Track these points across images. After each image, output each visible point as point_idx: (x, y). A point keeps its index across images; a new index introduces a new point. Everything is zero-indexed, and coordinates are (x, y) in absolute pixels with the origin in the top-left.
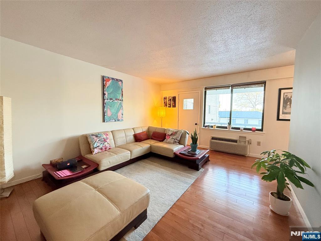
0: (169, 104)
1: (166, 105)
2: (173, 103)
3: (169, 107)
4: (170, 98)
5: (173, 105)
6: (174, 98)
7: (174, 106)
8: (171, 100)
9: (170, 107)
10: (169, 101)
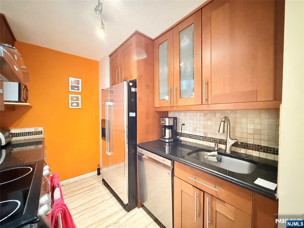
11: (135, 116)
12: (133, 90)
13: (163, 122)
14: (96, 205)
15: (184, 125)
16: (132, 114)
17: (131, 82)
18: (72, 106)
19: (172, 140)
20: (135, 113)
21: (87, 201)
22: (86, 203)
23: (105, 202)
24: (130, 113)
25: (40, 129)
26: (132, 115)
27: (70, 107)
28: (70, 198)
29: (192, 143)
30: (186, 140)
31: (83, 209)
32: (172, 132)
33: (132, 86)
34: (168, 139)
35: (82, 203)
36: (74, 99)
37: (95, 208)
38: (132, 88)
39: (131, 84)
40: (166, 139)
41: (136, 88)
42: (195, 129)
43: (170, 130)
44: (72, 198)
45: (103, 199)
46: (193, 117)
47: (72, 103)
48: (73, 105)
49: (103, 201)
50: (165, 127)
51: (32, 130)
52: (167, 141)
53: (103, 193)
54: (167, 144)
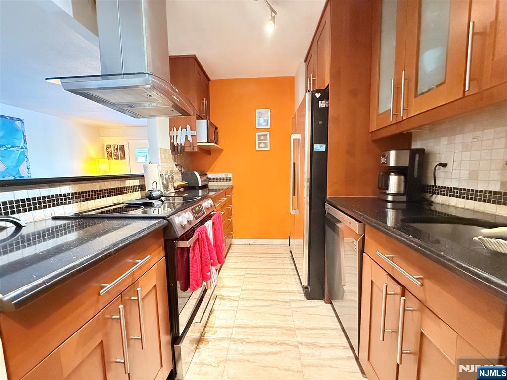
0: (116, 155)
1: (111, 157)
2: (121, 154)
3: (115, 159)
4: (116, 147)
5: (121, 156)
6: (122, 148)
7: (123, 158)
8: (117, 149)
9: (117, 159)
10: (114, 151)
11: (324, 150)
12: (322, 105)
13: (383, 160)
14: (273, 275)
15: (444, 165)
16: (320, 148)
17: (318, 91)
18: (259, 148)
19: (404, 199)
20: (324, 146)
21: (266, 267)
22: (263, 269)
23: (284, 276)
24: (315, 146)
25: (230, 175)
26: (318, 149)
27: (258, 149)
28: (251, 258)
29: (462, 210)
30: (447, 204)
31: (259, 273)
32: (405, 181)
33: (321, 99)
34: (393, 195)
35: (260, 266)
36: (262, 138)
37: (270, 277)
38: (320, 102)
39: (318, 95)
40: (388, 195)
41: (328, 100)
42: (474, 175)
43: (402, 177)
44: (254, 258)
45: (284, 273)
46: (472, 142)
47: (260, 144)
48: (261, 146)
49: (282, 275)
50: (390, 170)
51: (222, 175)
52: (390, 198)
53: (286, 266)
54: (389, 205)
